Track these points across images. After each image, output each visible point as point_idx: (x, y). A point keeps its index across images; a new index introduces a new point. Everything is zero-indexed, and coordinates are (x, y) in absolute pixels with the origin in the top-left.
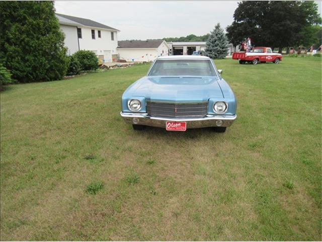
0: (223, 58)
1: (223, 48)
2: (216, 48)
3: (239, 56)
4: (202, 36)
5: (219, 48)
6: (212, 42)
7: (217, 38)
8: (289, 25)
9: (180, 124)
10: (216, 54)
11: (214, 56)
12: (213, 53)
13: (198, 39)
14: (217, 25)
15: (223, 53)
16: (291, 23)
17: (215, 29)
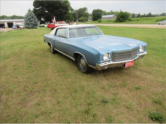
0: (36, 28)
1: (35, 22)
2: (32, 22)
3: (51, 26)
4: (11, 16)
5: (33, 23)
6: (29, 19)
7: (31, 17)
8: (62, 11)
9: (131, 62)
10: (32, 26)
11: (31, 27)
12: (31, 25)
13: (9, 18)
14: (29, 10)
15: (36, 25)
16: (63, 10)
17: (28, 12)
